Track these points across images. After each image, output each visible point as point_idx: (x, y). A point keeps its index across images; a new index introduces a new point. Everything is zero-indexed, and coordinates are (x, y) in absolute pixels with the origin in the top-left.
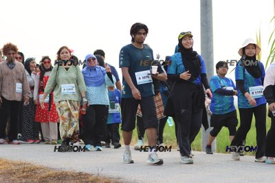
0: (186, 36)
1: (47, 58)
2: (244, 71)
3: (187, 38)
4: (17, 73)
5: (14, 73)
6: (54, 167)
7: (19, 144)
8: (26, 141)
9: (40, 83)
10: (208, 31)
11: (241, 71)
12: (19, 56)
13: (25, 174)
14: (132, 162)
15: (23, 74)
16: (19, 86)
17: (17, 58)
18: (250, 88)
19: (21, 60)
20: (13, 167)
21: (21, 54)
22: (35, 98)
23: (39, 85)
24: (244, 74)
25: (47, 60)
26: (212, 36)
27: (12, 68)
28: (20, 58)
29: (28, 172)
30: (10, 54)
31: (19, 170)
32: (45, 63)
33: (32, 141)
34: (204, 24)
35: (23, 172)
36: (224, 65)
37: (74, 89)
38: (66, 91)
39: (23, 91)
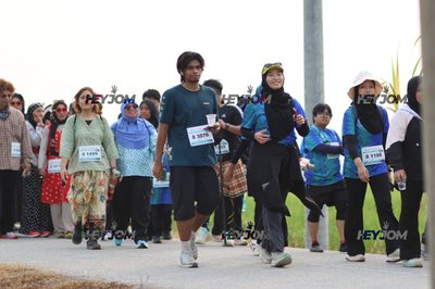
0: (273, 70)
1: (61, 102)
2: (356, 122)
3: (275, 73)
4: (13, 126)
5: (8, 125)
6: (71, 274)
7: (16, 238)
8: (28, 233)
9: (49, 141)
10: (315, 60)
11: (352, 123)
12: (16, 100)
13: (25, 285)
14: (195, 266)
15: (22, 128)
16: (16, 146)
17: (13, 104)
18: (363, 149)
19: (20, 107)
20: (6, 275)
21: (20, 97)
22: (40, 166)
23: (49, 146)
24: (356, 127)
25: (61, 106)
26: (322, 67)
27: (5, 119)
28: (19, 104)
29: (30, 282)
30: (4, 96)
31: (16, 279)
32: (59, 110)
33: (37, 234)
34: (310, 48)
35: (23, 282)
36: (326, 111)
37: (99, 153)
38: (86, 156)
39: (22, 154)
